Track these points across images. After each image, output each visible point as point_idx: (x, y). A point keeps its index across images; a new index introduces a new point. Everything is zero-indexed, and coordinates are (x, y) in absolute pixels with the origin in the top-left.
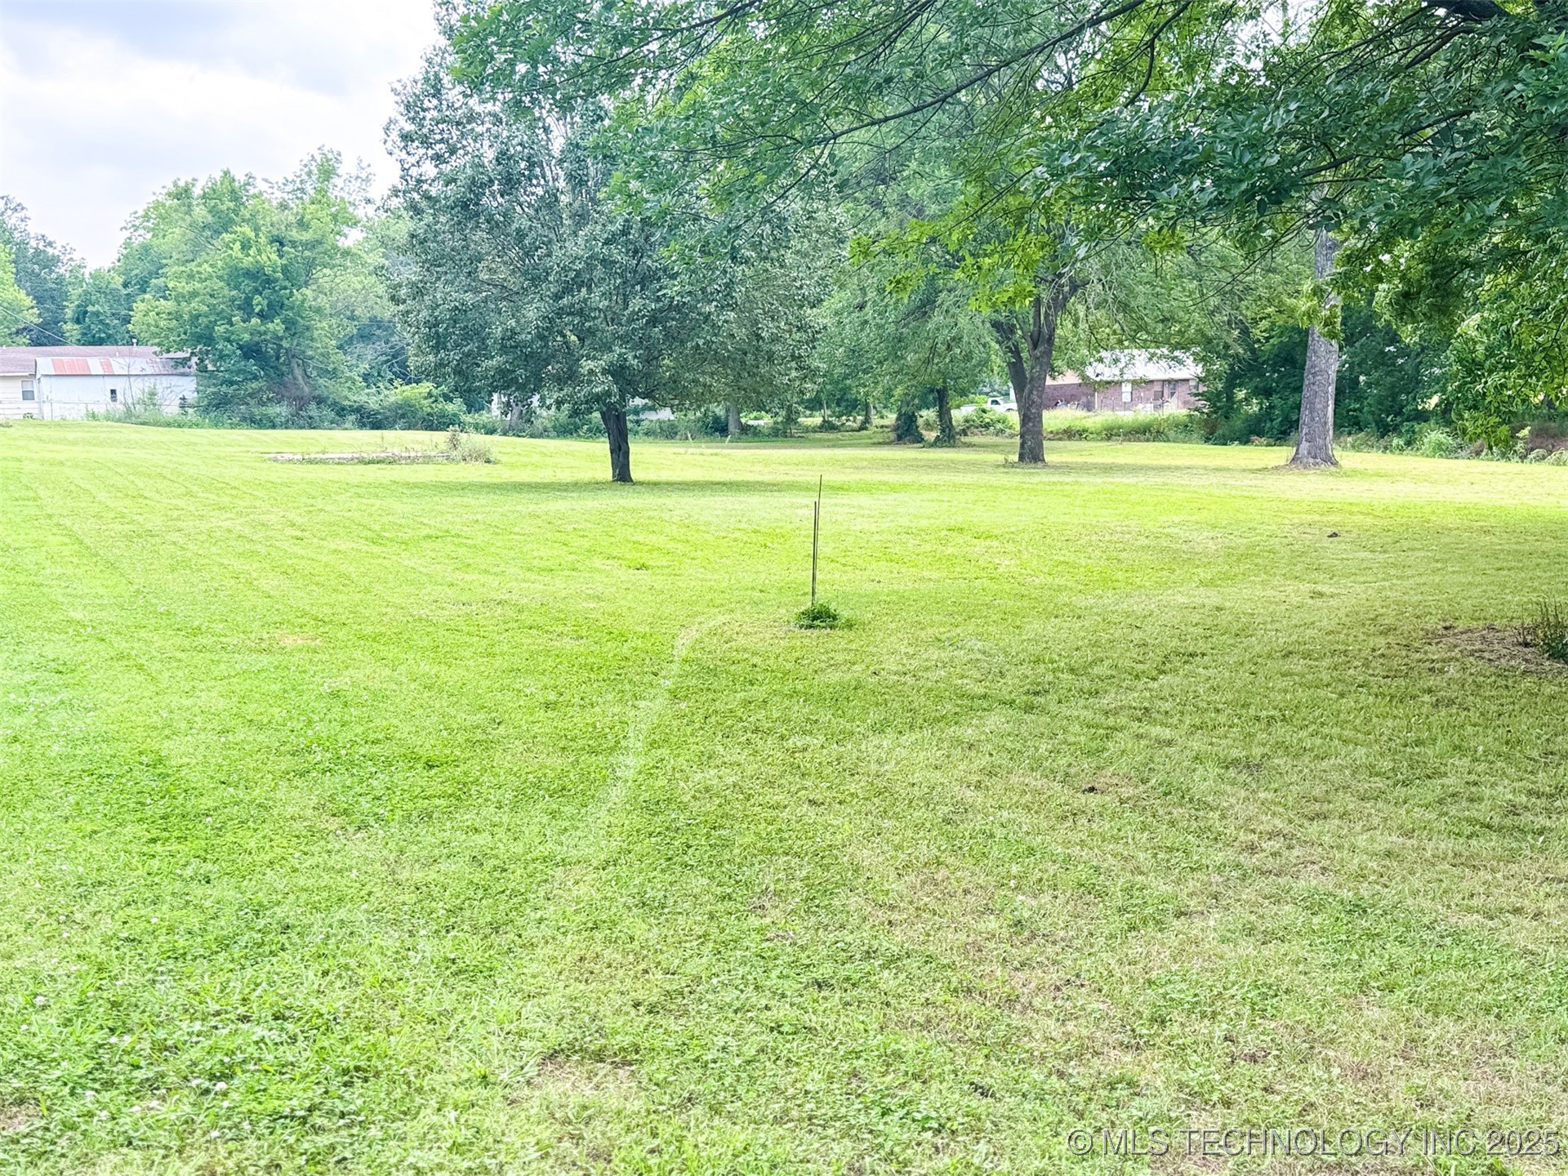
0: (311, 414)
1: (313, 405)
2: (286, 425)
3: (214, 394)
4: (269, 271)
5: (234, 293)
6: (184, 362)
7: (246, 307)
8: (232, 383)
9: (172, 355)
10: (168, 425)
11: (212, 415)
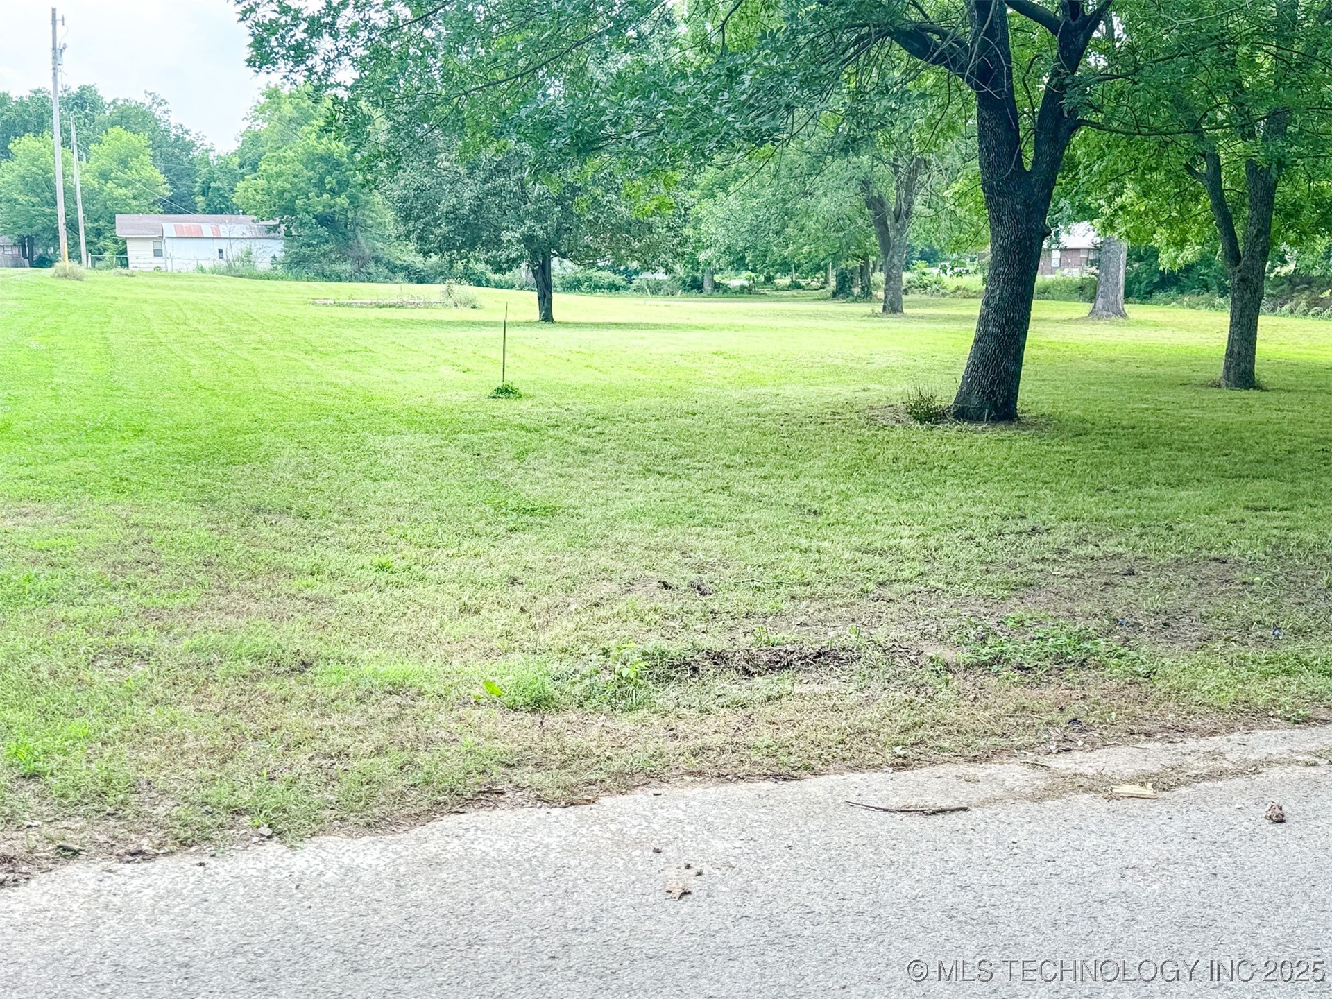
0: (370, 270)
1: (372, 263)
2: (350, 279)
3: (296, 253)
4: (336, 156)
5: (311, 173)
6: (275, 228)
7: (320, 184)
8: (309, 245)
9: (266, 223)
10: (261, 278)
11: (294, 270)
